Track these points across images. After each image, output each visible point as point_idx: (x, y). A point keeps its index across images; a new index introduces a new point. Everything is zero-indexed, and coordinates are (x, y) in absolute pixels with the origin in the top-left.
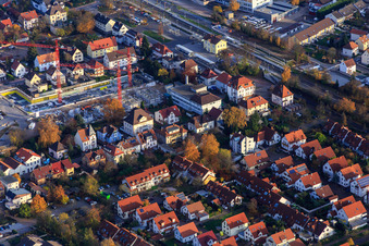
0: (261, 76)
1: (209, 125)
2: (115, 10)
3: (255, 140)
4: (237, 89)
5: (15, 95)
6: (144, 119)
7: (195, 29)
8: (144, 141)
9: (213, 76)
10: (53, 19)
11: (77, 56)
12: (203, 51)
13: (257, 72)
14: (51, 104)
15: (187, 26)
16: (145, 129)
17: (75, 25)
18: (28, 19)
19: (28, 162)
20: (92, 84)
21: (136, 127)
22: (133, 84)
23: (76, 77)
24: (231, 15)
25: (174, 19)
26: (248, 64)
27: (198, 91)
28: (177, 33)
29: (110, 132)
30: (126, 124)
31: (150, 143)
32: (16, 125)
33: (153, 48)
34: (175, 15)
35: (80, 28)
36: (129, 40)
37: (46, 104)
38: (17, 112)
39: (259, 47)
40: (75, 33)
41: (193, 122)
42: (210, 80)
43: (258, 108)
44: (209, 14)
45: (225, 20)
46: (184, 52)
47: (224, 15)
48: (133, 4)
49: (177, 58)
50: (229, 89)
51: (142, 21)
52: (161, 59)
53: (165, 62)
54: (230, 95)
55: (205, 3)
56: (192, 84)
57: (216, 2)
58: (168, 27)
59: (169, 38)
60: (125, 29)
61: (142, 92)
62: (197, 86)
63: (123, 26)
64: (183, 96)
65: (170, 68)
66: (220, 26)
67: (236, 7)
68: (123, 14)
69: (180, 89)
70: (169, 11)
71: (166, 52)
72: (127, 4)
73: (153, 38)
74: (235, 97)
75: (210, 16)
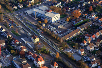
0: (49, 54)
2: (4, 20)
4: (37, 62)
7: (30, 31)
9: (31, 54)
12: (31, 41)
13: (48, 52)
15: (27, 29)
22: (2, 55)
24: (44, 25)
25: (24, 26)
26: (45, 48)
27: (23, 62)
28: (23, 32)
33: (12, 40)
34: (24, 24)
36: (5, 35)
39: (51, 40)
42: (29, 56)
44: (36, 24)
45: (42, 27)
46: (23, 41)
47: (41, 25)
48: (11, 18)
49: (19, 45)
50: (35, 62)
51: (12, 26)
52: (14, 44)
53: (15, 46)
54: (35, 64)
55: (36, 19)
56: (21, 58)
57: (40, 19)
58: (20, 29)
59: (20, 34)
60: (4, 30)
61: (4, 60)
62: (23, 60)
63: (4, 29)
64: (17, 64)
65: (17, 48)
66: (39, 30)
67: (46, 22)
68: (6, 23)
69: (17, 61)
70: (22, 22)
71: (16, 42)
72: (9, 18)
73: (14, 34)
74: (37, 65)
75: (36, 25)
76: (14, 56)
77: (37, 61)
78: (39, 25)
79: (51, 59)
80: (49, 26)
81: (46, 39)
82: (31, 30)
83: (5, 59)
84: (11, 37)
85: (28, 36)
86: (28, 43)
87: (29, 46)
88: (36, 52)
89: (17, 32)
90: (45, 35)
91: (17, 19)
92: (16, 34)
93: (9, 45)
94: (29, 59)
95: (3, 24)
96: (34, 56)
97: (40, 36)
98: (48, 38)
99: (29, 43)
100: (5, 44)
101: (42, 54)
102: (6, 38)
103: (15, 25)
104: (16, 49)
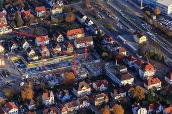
0: (162, 61)
1: (123, 95)
2: (90, 8)
3: (147, 109)
4: (144, 72)
5: (20, 60)
6: (85, 88)
7: (131, 25)
8: (81, 103)
9: (133, 60)
10: (54, 12)
11: (60, 38)
12: (133, 40)
13: (161, 58)
14: (38, 69)
15: (128, 22)
16: (85, 94)
17: (64, 17)
18: (40, 11)
19: (10, 112)
20: (64, 57)
21: (79, 92)
22: (87, 60)
23: (56, 53)
24: (154, 18)
25: (122, 17)
26: (156, 52)
27: (121, 71)
28: (121, 27)
29: (64, 94)
30: (74, 90)
31: (85, 104)
32: (14, 82)
33: (104, 37)
34: (123, 15)
35: (67, 19)
36: (92, 30)
37: (36, 68)
38: (17, 73)
39: (166, 40)
40: (64, 22)
41: (113, 92)
42: (131, 62)
43: (155, 85)
44: (142, 15)
45: (151, 20)
46: (122, 40)
47: (150, 17)
48: (101, 5)
49: (115, 45)
50: (140, 71)
51: (103, 17)
52: (107, 44)
53: (109, 47)
54: (140, 74)
55: (142, 8)
56: (118, 65)
57: (148, 8)
58: (116, 23)
59: (116, 30)
60: (91, 23)
61: (90, 66)
62: (121, 67)
63: (90, 21)
64: (112, 72)
65: (111, 50)
66: (146, 24)
67: (158, 12)
68: (94, 12)
69: (111, 68)
70: (120, 11)
71: (111, 40)
72: (98, 5)
73: (107, 29)
74: (143, 76)
75: (142, 17)
76: (106, 62)
77: (144, 69)
78: (147, 18)
79: (165, 69)
80: (163, 19)
81: (157, 38)
82: (134, 24)
83: (92, 65)
84: (102, 33)
85: (128, 33)
86: (128, 44)
87: (131, 48)
88: (141, 57)
89: (112, 25)
90: (155, 32)
91: (110, 7)
92: (110, 30)
93: (99, 45)
94: (130, 66)
95: (90, 14)
96: (138, 63)
97: (149, 34)
98: (161, 37)
99: (131, 43)
100: (92, 43)
101: (151, 60)
102: (95, 34)
103: (107, 16)
104: (110, 52)
